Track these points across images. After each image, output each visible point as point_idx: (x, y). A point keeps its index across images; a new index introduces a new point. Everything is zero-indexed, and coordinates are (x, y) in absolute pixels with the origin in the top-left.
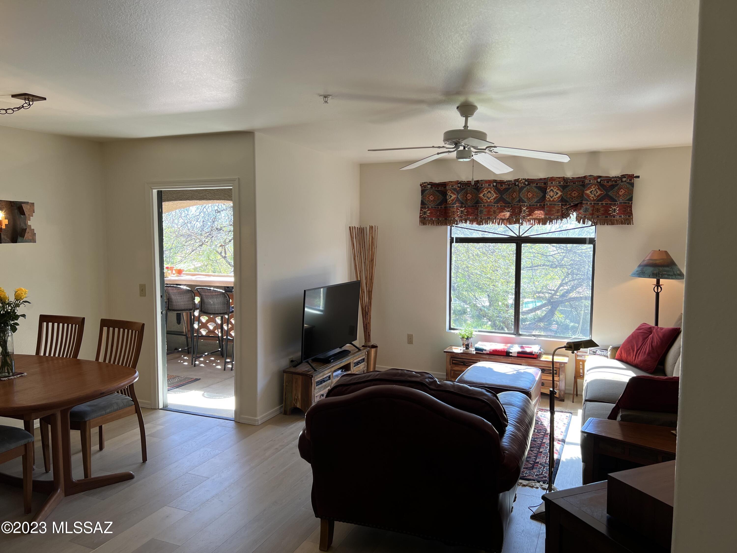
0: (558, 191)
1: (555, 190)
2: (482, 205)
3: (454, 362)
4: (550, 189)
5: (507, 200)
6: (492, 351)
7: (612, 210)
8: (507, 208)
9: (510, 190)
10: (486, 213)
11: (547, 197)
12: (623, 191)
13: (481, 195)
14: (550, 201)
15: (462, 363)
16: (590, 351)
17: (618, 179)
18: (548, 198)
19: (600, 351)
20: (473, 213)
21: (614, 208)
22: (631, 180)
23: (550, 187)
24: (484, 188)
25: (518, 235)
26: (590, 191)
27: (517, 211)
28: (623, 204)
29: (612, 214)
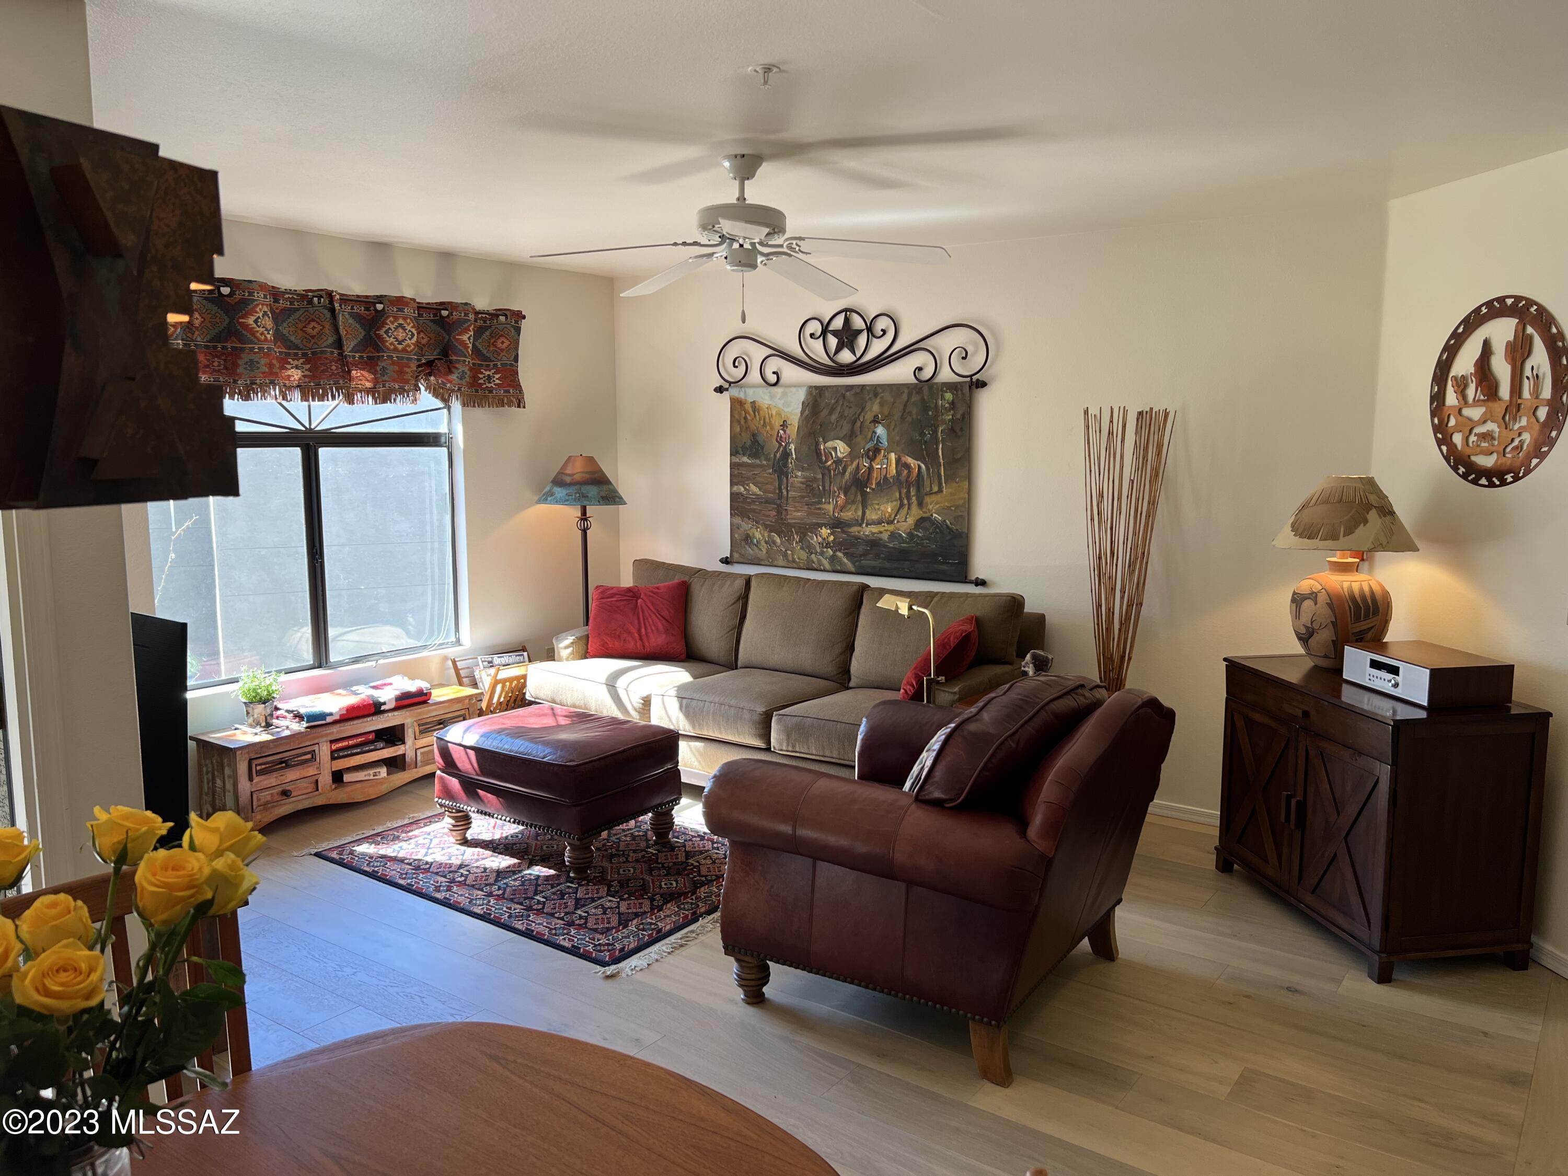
0: (414, 331)
1: (408, 328)
2: (256, 347)
3: (259, 768)
4: (396, 324)
5: (292, 338)
6: (345, 712)
7: (484, 377)
8: (293, 360)
9: (297, 315)
10: (267, 370)
11: (387, 341)
12: (507, 343)
13: (251, 321)
14: (396, 349)
15: (282, 763)
16: (483, 662)
17: (487, 316)
18: (392, 344)
19: (499, 657)
20: (208, 366)
21: (487, 373)
22: (516, 322)
23: (396, 318)
24: (258, 302)
25: (308, 427)
26: (468, 336)
27: (334, 368)
28: (508, 367)
29: (484, 386)
